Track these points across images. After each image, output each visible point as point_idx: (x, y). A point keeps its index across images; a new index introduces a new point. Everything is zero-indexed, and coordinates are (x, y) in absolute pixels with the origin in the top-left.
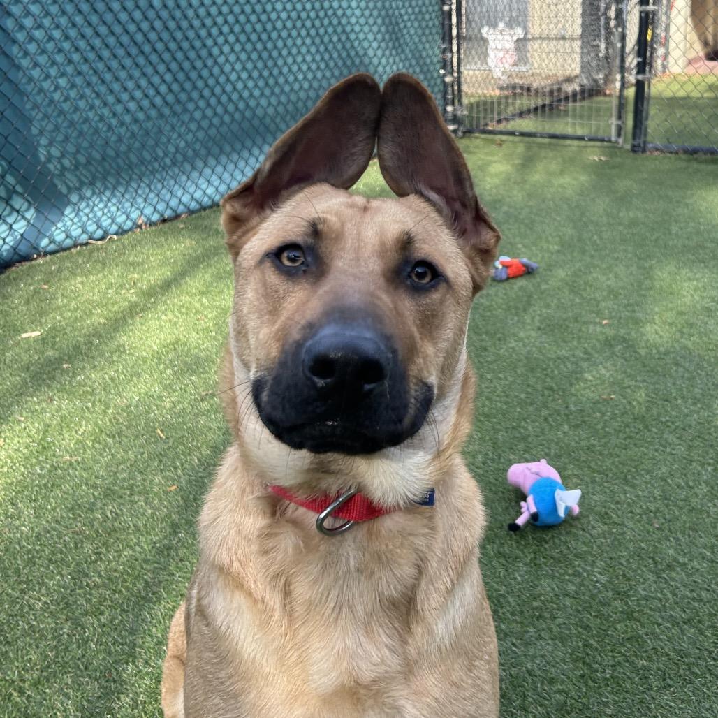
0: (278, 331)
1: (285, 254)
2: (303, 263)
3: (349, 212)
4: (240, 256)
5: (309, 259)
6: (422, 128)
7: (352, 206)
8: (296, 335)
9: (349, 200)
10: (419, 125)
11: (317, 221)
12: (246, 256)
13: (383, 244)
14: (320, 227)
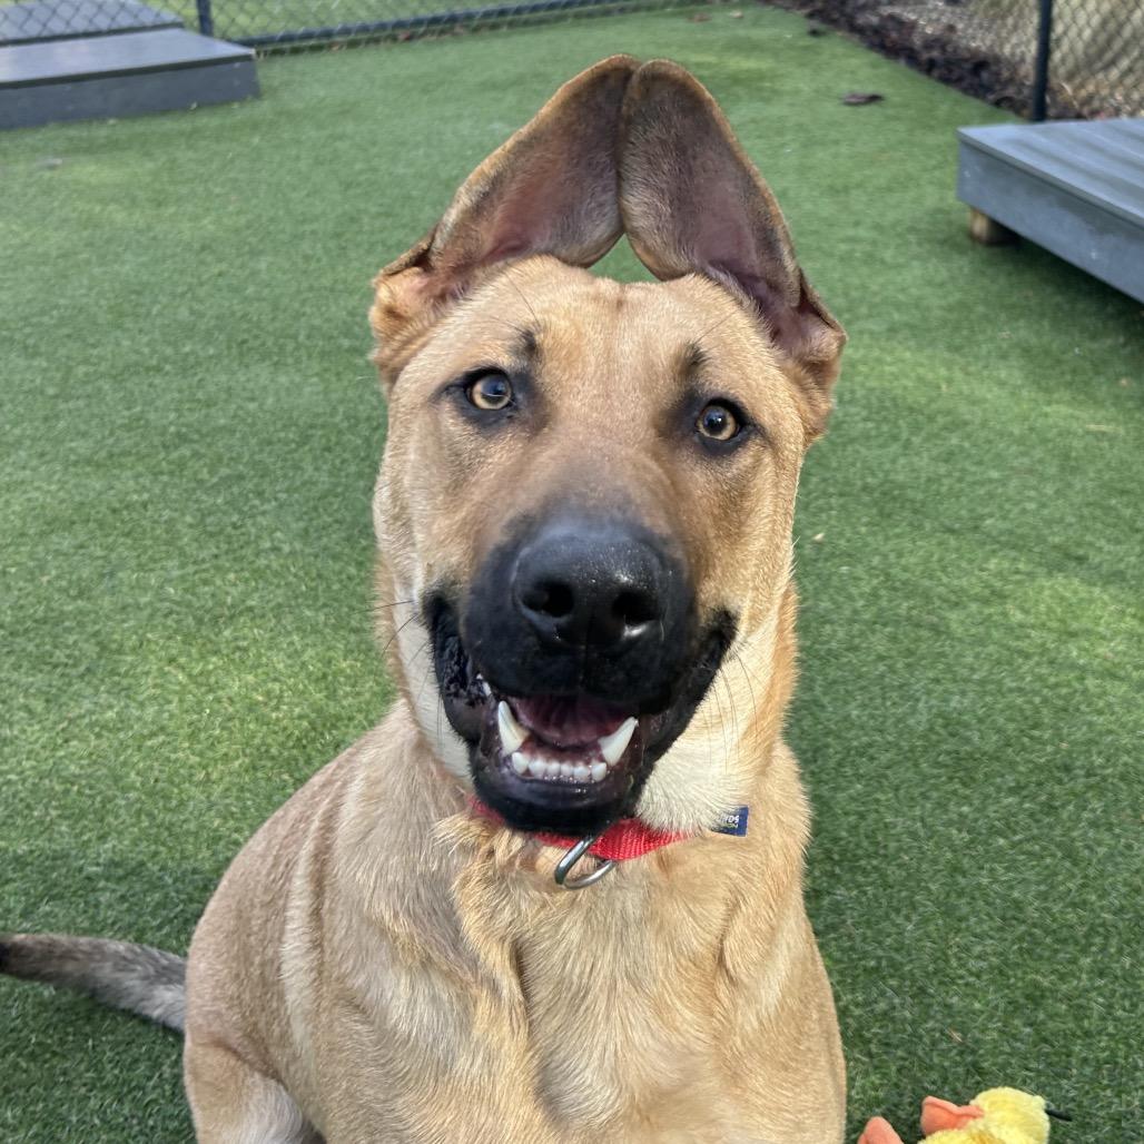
0: (464, 522)
1: (479, 387)
2: (509, 405)
3: (590, 308)
4: (398, 384)
5: (520, 396)
6: (695, 158)
7: (596, 298)
8: (497, 536)
9: (591, 290)
10: (690, 152)
11: (533, 329)
12: (407, 385)
13: (650, 366)
14: (538, 338)
